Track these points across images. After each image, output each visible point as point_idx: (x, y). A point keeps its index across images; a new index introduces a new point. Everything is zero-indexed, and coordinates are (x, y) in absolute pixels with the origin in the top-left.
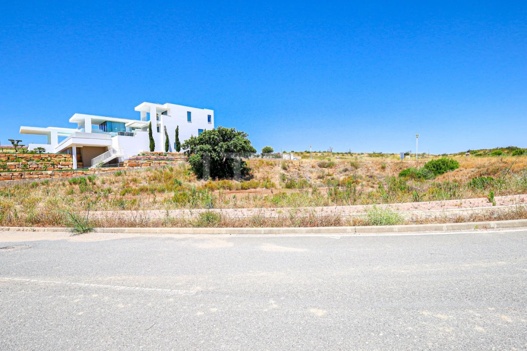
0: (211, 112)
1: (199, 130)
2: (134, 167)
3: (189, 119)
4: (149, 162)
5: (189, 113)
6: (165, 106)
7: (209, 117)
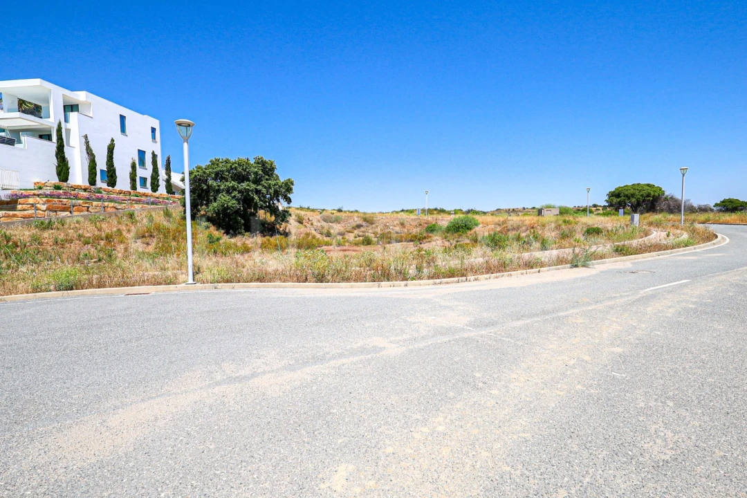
0: (155, 123)
1: (139, 150)
2: (59, 213)
3: (123, 129)
4: (86, 203)
5: (122, 118)
6: (81, 96)
7: (153, 130)
